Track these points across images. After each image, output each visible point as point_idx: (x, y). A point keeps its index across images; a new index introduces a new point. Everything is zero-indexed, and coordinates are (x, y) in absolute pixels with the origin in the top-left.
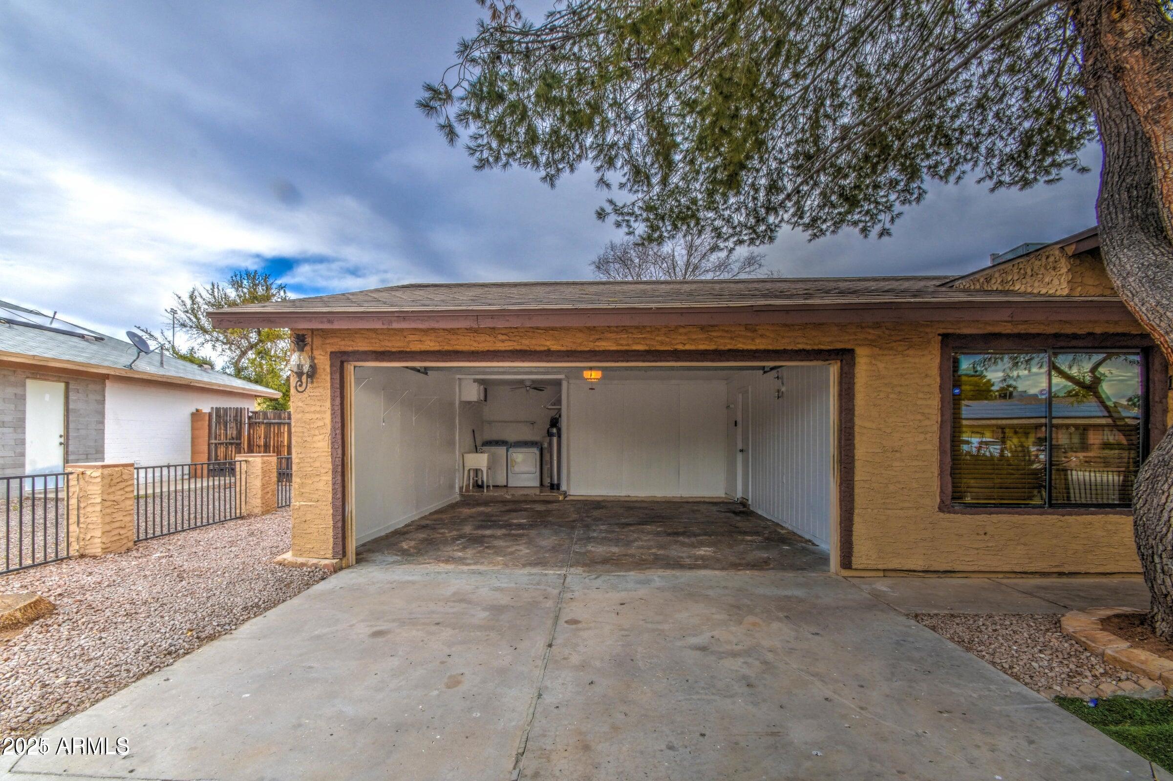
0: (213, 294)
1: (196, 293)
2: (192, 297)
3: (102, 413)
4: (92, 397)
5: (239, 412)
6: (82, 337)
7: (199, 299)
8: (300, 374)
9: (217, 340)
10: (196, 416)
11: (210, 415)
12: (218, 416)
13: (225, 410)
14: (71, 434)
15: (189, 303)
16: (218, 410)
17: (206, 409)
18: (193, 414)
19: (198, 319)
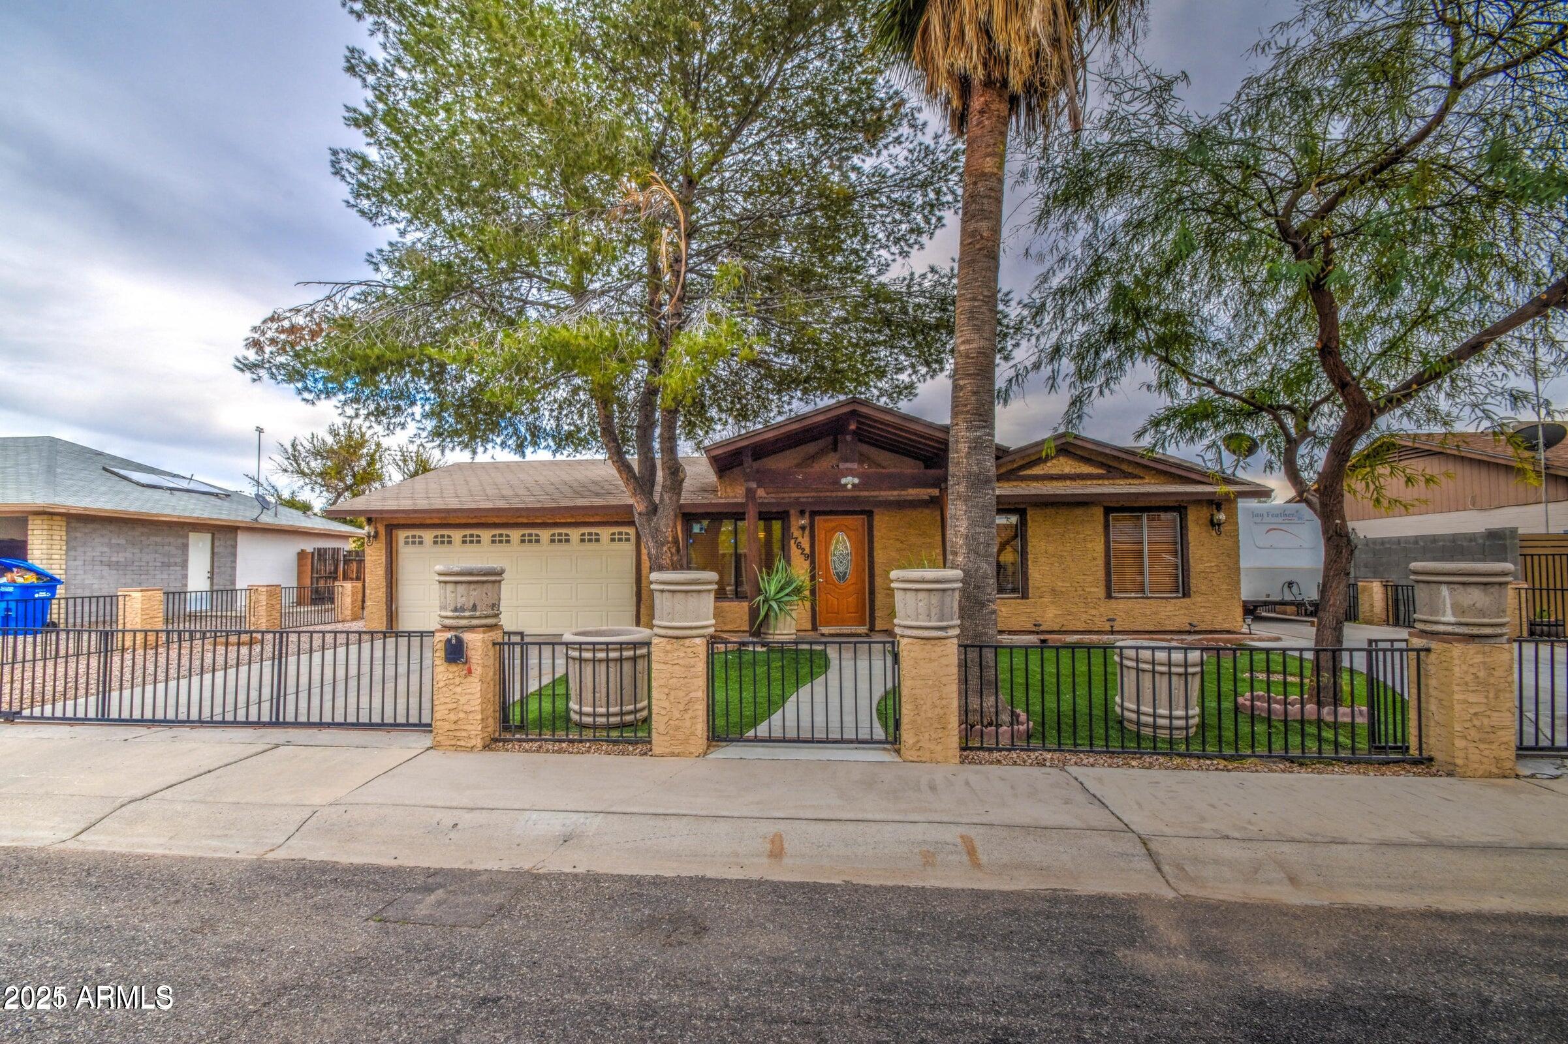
0: (312, 443)
1: (297, 442)
2: (293, 445)
3: (235, 555)
4: (229, 543)
5: (336, 551)
6: (217, 495)
7: (299, 448)
8: (369, 537)
9: (316, 483)
10: (302, 555)
11: (313, 554)
12: (319, 554)
13: (325, 550)
14: (216, 570)
15: (290, 450)
16: (319, 550)
17: (309, 549)
18: (299, 554)
19: (299, 465)
